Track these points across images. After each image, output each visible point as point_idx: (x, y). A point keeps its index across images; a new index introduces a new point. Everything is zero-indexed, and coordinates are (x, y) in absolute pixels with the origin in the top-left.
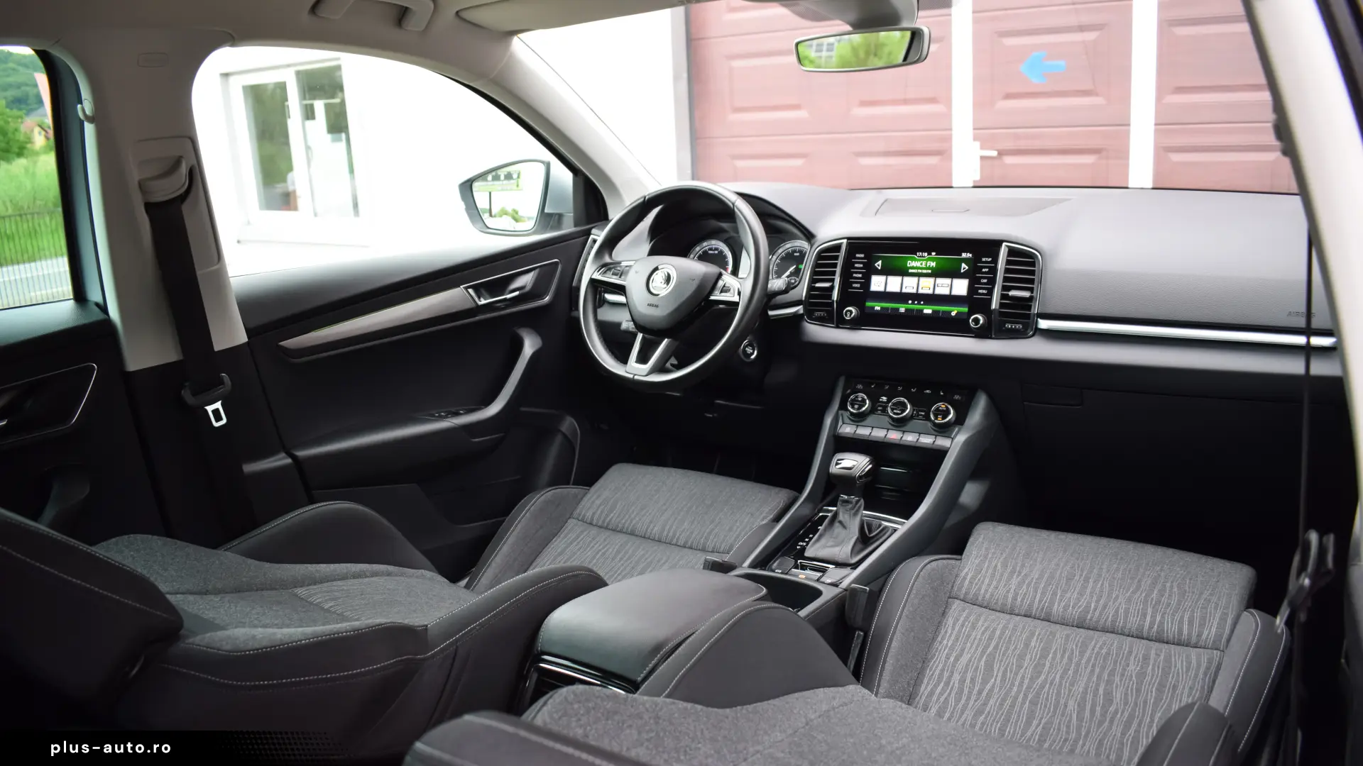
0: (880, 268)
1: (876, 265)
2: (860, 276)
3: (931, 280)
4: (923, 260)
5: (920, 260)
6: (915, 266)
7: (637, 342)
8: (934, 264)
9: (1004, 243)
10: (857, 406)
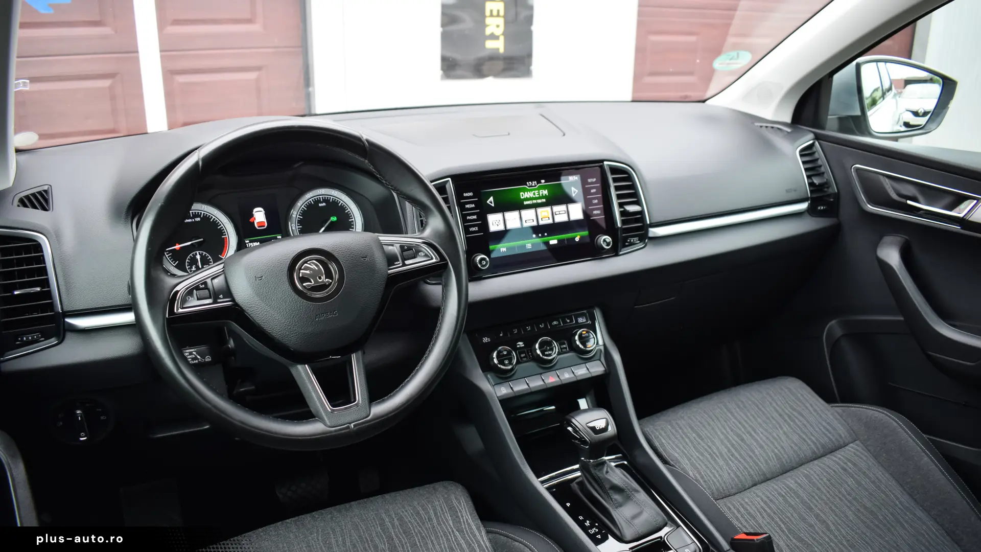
0: (493, 205)
2: (475, 217)
3: (548, 209)
4: (535, 190)
5: (531, 190)
6: (528, 197)
7: (305, 376)
8: (545, 192)
9: (605, 163)
10: (506, 362)
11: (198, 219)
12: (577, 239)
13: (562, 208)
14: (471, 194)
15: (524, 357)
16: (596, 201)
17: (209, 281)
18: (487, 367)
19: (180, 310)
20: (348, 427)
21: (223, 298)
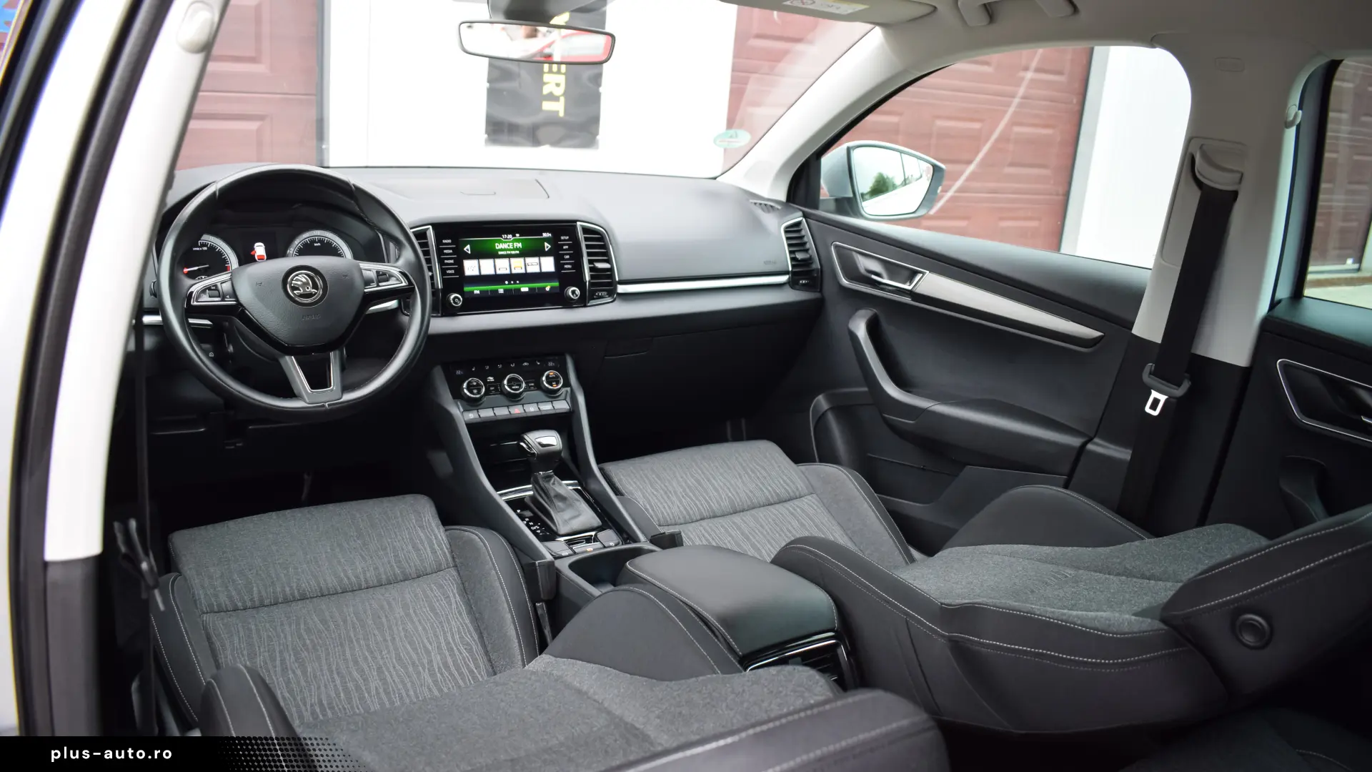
0: (469, 252)
1: (465, 249)
2: (452, 261)
3: (521, 260)
4: (510, 242)
5: (506, 242)
6: (503, 248)
7: (292, 367)
8: (520, 245)
9: (578, 223)
10: (475, 391)
11: (205, 248)
12: (548, 289)
13: (535, 260)
14: (449, 241)
15: (493, 390)
16: (568, 257)
17: (219, 284)
18: (457, 395)
19: (195, 303)
20: (323, 406)
21: (230, 298)
